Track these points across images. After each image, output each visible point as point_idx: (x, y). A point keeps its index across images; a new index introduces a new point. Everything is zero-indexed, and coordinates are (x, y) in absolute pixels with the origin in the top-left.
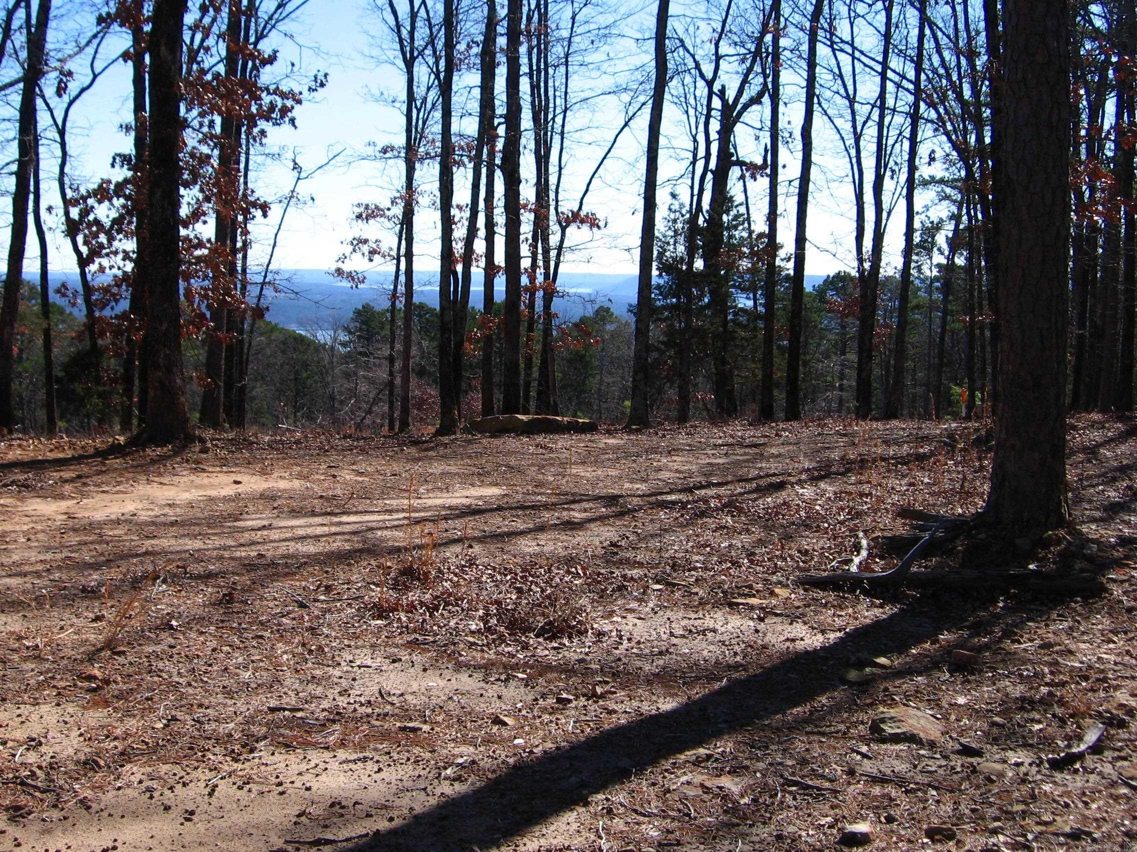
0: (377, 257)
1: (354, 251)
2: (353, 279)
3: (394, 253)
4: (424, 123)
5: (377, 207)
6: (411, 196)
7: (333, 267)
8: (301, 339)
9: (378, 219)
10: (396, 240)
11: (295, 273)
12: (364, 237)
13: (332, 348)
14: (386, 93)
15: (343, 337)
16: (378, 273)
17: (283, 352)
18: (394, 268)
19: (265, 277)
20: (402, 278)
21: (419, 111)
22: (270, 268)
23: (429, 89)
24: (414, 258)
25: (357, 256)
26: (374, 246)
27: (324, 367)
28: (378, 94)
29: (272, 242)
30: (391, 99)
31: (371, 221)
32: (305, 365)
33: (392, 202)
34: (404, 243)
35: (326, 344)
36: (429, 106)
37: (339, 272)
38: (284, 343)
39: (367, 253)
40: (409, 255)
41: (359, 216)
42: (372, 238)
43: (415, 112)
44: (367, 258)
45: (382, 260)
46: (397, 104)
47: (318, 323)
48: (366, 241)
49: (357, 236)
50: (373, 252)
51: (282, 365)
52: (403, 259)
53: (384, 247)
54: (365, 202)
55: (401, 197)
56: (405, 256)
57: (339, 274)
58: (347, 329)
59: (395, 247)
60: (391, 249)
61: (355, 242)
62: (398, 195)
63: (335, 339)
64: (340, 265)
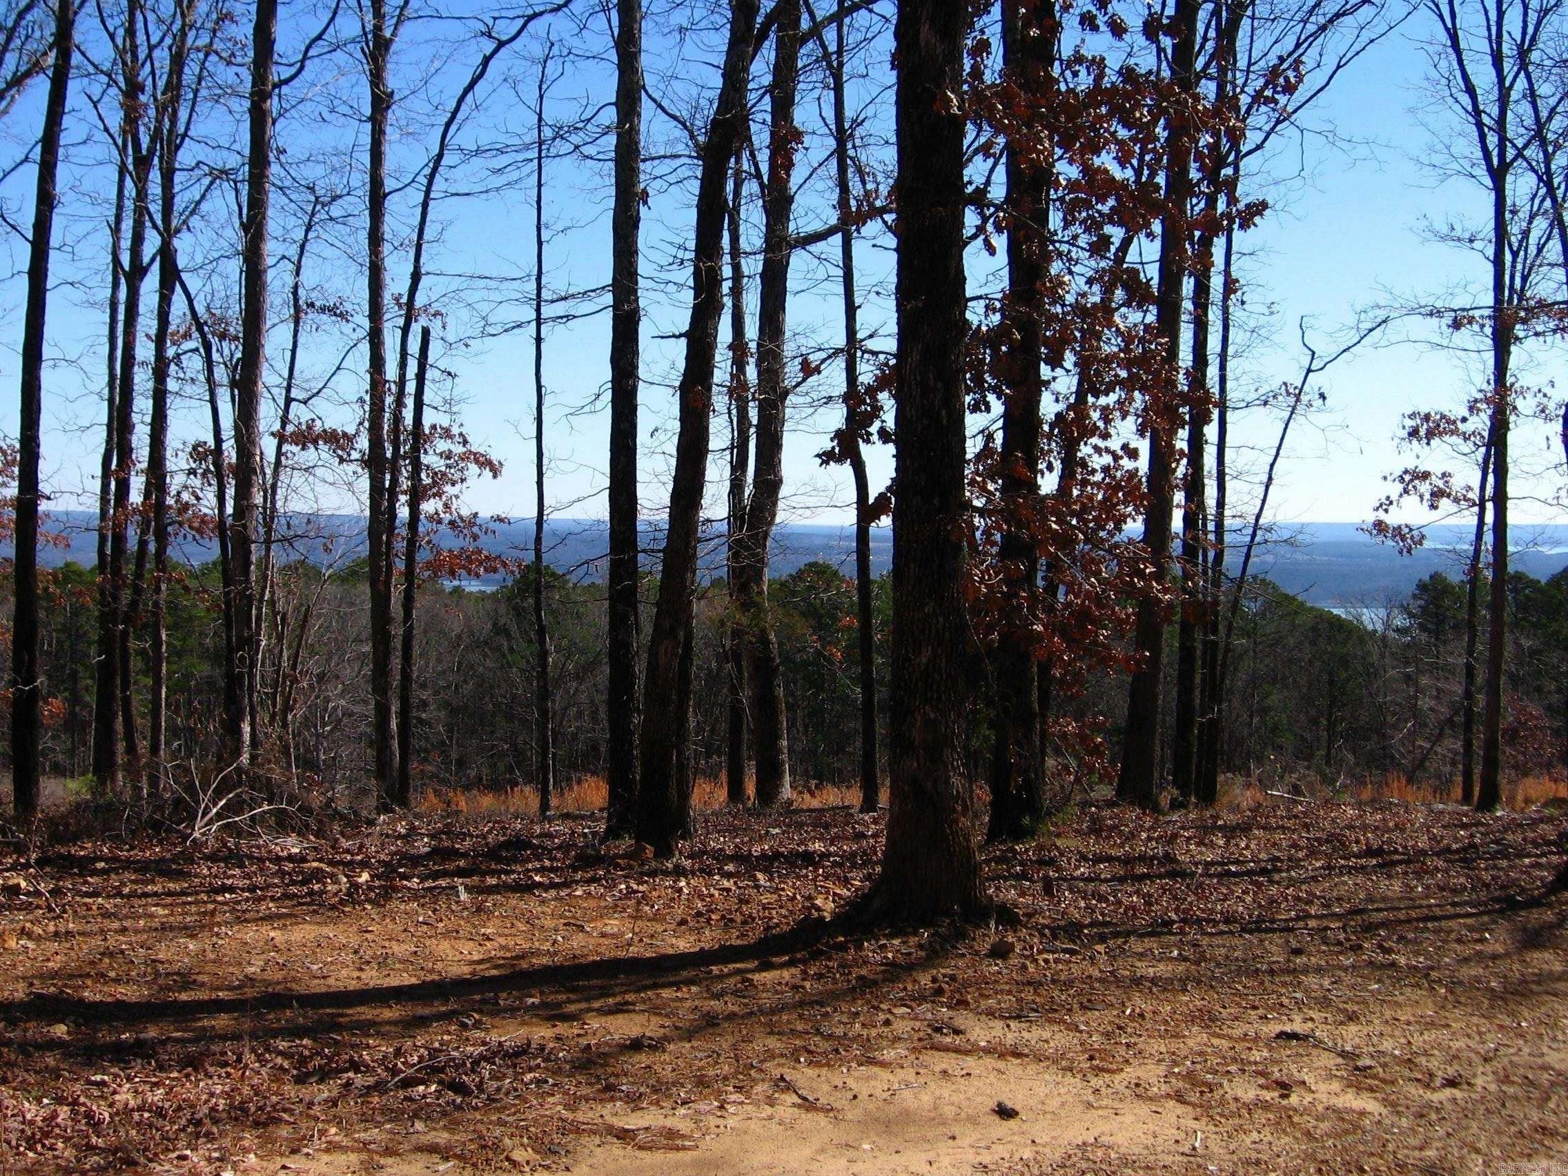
0: (1444, 503)
1: (1406, 491)
2: (1403, 538)
3: (1474, 495)
4: (1525, 279)
5: (1443, 417)
6: (1503, 397)
7: (1371, 517)
8: (1336, 623)
9: (1447, 438)
10: (1479, 474)
11: (1302, 529)
12: (1422, 468)
13: (1384, 638)
14: (1458, 227)
15: (1400, 621)
16: (1449, 528)
17: (1313, 643)
18: (1474, 521)
19: (1254, 535)
20: (1488, 537)
21: (1515, 255)
22: (1261, 521)
23: (1532, 217)
24: (1510, 504)
25: (1411, 500)
26: (1440, 484)
27: (1372, 665)
28: (1445, 230)
29: (1265, 478)
30: (1467, 235)
31: (1435, 442)
32: (1344, 662)
33: (1471, 409)
34: (1491, 478)
35: (1376, 631)
36: (1533, 250)
37: (1380, 526)
38: (1314, 629)
39: (1427, 496)
40: (1500, 499)
41: (1414, 433)
42: (1436, 468)
43: (1508, 257)
44: (1426, 504)
45: (1454, 508)
46: (1478, 245)
47: (1364, 599)
48: (1425, 476)
49: (1411, 467)
50: (1437, 494)
51: (1311, 662)
52: (1490, 506)
53: (1457, 484)
54: (1424, 410)
55: (1487, 400)
56: (1493, 499)
57: (1380, 531)
58: (1405, 609)
59: (1476, 485)
60: (1469, 488)
61: (1407, 478)
62: (1480, 396)
63: (1387, 624)
64: (1381, 515)
